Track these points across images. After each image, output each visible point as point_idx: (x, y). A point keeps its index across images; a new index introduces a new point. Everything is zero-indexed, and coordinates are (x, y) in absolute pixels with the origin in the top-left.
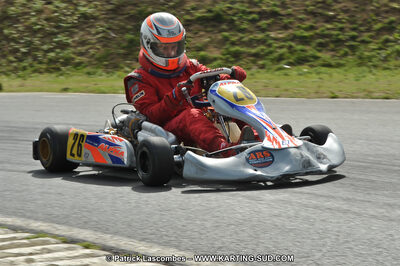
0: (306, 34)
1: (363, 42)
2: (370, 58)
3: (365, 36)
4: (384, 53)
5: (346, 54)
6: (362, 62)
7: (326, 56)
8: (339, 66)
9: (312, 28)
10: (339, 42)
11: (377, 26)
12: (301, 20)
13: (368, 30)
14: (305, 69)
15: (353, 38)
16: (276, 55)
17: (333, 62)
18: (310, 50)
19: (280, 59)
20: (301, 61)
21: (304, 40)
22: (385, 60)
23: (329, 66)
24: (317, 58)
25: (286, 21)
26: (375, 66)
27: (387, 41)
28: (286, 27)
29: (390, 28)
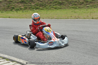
0: (38, 4)
1: (47, 5)
2: (48, 8)
3: (47, 4)
4: (50, 7)
5: (44, 7)
6: (47, 9)
7: (41, 8)
8: (43, 9)
9: (38, 3)
10: (43, 5)
11: (49, 3)
12: (37, 2)
13: (47, 3)
14: (38, 10)
15: (45, 5)
16: (32, 8)
17: (42, 9)
20: (37, 9)
21: (37, 5)
22: (50, 8)
23: (41, 9)
24: (39, 8)
25: (34, 2)
27: (51, 5)
28: (34, 3)
29: (51, 3)
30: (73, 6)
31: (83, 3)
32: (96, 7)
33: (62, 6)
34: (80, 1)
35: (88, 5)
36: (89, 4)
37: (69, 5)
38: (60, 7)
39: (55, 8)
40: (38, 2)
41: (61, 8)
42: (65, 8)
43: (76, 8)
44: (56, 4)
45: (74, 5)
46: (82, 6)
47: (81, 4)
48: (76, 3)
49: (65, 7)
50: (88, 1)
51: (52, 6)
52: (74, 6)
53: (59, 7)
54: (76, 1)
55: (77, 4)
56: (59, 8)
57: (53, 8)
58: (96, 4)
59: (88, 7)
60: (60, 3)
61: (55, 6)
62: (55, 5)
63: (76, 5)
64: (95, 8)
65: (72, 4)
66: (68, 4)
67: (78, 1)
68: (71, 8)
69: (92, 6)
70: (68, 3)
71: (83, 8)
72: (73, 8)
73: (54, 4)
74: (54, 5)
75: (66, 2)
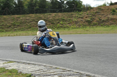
31: (10, 26)
32: (24, 30)
34: (8, 25)
35: (15, 29)
36: (16, 27)
43: (3, 31)
46: (9, 29)
47: (8, 28)
48: (2, 27)
50: (15, 25)
54: (3, 25)
55: (4, 27)
58: (23, 27)
59: (15, 30)
63: (3, 28)
64: (22, 31)
67: (5, 25)
69: (19, 29)
71: (10, 31)
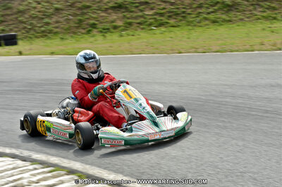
0: (162, 11)
1: (189, 14)
2: (192, 22)
3: (189, 11)
4: (198, 19)
5: (181, 20)
6: (189, 23)
7: (172, 22)
8: (178, 26)
9: (164, 9)
10: (177, 14)
11: (194, 6)
12: (159, 5)
13: (191, 8)
14: (163, 29)
15: (184, 12)
16: (148, 23)
17: (175, 25)
18: (164, 19)
19: (150, 25)
20: (161, 25)
21: (161, 15)
22: (199, 22)
23: (173, 26)
24: (167, 23)
25: (152, 6)
26: (195, 25)
27: (200, 13)
28: (152, 9)
29: (200, 6)
30: (265, 14)
33: (232, 14)
37: (255, 9)
38: (228, 19)
39: (214, 22)
40: (162, 7)
41: (230, 21)
42: (242, 20)
43: (275, 18)
44: (216, 8)
45: (267, 9)
48: (273, 5)
49: (241, 17)
51: (205, 16)
52: (268, 13)
53: (224, 17)
55: (277, 6)
56: (225, 21)
57: (207, 22)
60: (228, 6)
61: (211, 16)
62: (212, 12)
63: (274, 9)
65: (262, 7)
66: (251, 8)
68: (259, 19)
70: (252, 5)
72: (266, 18)
73: (211, 10)
74: (209, 13)
75: (246, 3)
